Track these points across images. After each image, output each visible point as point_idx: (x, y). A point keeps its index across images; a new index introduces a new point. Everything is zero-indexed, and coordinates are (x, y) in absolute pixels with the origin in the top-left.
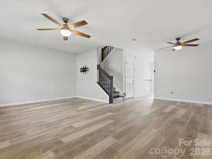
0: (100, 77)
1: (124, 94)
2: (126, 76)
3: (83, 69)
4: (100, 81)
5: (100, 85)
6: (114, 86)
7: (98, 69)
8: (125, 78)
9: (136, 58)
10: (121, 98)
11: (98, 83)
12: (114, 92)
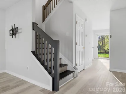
0: (36, 43)
1: (75, 67)
2: (77, 42)
3: (12, 30)
4: (36, 48)
5: (36, 56)
6: (61, 55)
7: (33, 29)
8: (76, 44)
9: (86, 20)
10: (71, 75)
11: (33, 52)
12: (61, 65)
